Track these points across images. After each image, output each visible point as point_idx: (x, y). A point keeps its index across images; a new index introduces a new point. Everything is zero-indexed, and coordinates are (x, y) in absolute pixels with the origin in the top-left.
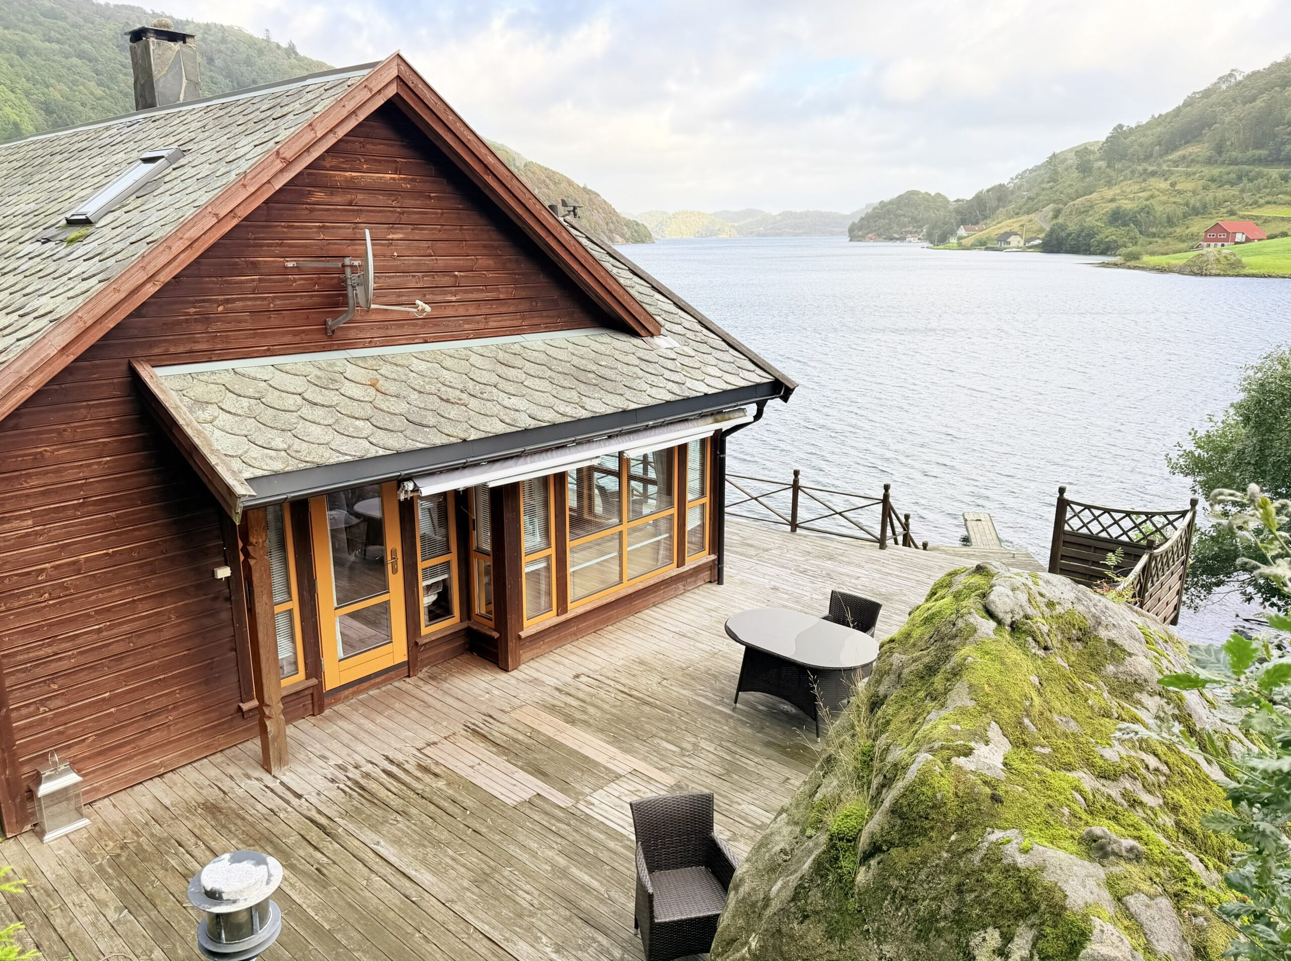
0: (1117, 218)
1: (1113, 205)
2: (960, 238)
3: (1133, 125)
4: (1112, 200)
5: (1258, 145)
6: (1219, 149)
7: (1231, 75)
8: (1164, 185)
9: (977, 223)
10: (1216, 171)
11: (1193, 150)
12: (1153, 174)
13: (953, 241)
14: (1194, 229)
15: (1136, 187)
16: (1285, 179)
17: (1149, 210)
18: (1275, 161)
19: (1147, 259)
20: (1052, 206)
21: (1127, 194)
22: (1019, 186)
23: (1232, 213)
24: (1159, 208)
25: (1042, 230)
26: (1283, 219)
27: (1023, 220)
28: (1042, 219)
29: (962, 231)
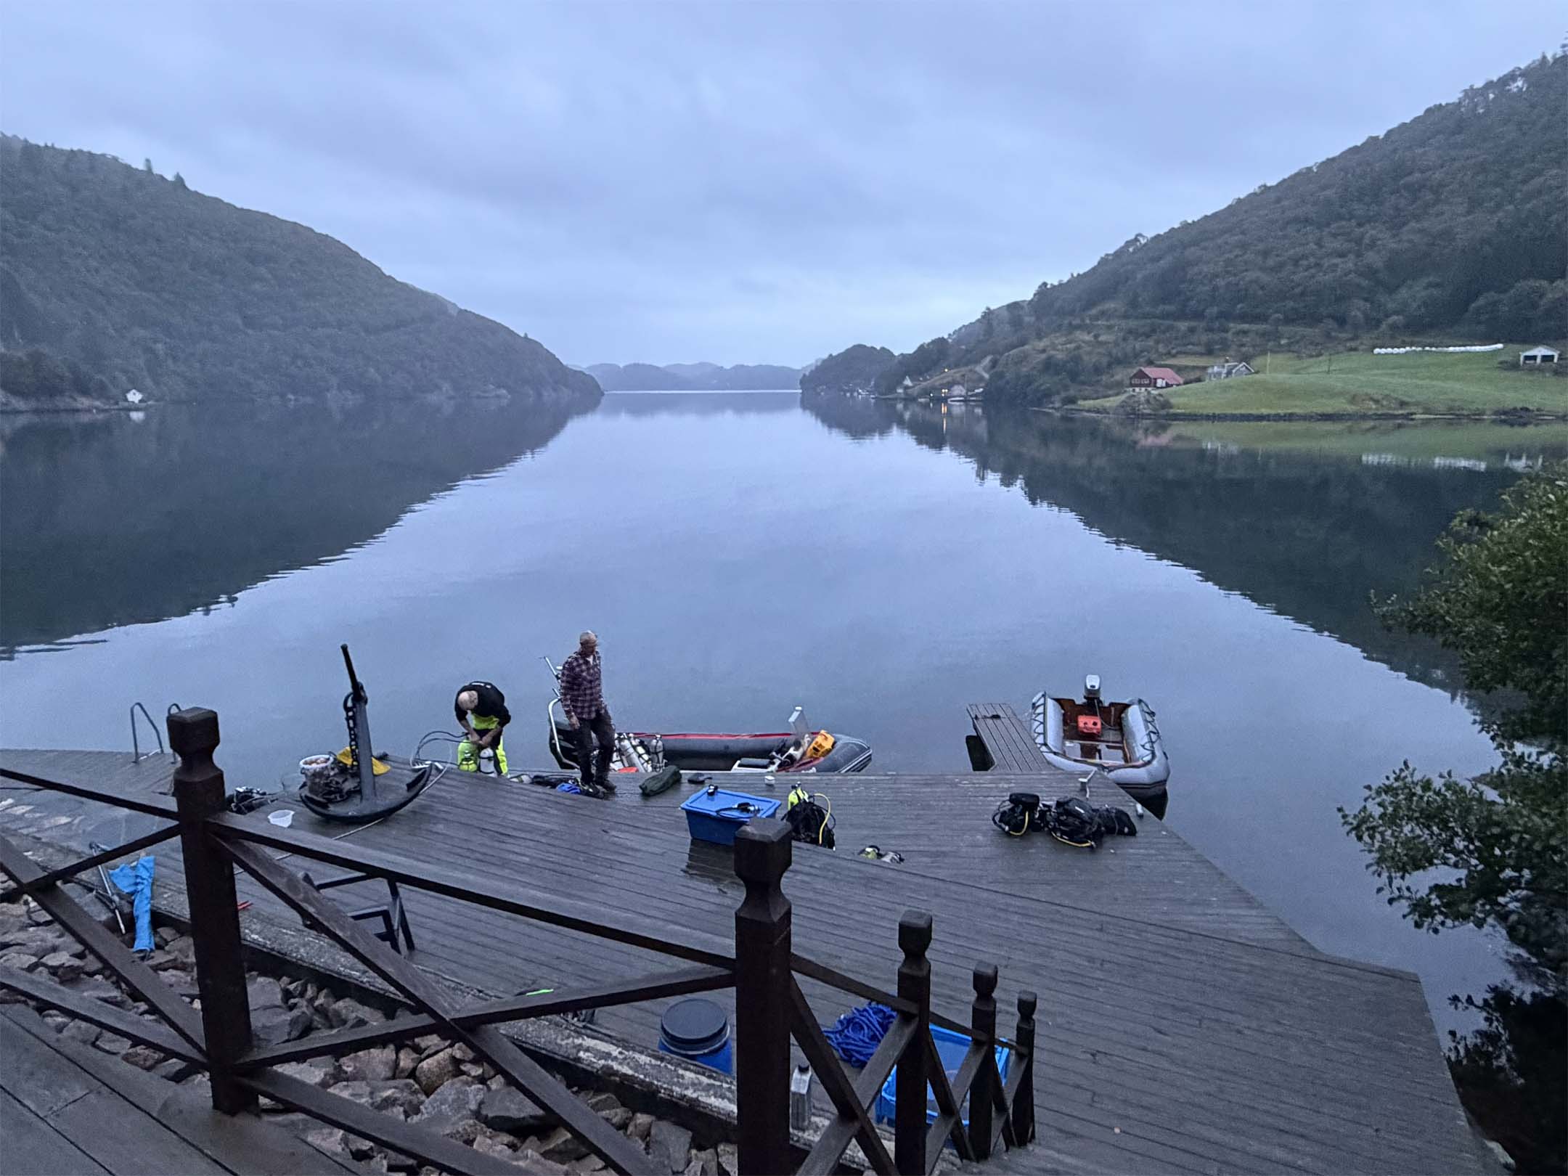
0: (1049, 366)
1: (1044, 356)
3: (1056, 283)
4: (1044, 351)
5: (1167, 302)
6: (1133, 305)
7: (1136, 240)
8: (1088, 338)
9: (921, 374)
10: (1132, 323)
11: (1109, 305)
12: (1078, 327)
13: (900, 391)
14: (1118, 378)
15: (1064, 339)
16: (1192, 330)
17: (1076, 359)
18: (1181, 316)
19: (1080, 402)
20: (988, 358)
21: (1057, 346)
22: (958, 341)
23: (1150, 363)
24: (1086, 358)
25: (981, 379)
26: (1194, 368)
27: (964, 370)
28: (983, 370)
29: (908, 382)
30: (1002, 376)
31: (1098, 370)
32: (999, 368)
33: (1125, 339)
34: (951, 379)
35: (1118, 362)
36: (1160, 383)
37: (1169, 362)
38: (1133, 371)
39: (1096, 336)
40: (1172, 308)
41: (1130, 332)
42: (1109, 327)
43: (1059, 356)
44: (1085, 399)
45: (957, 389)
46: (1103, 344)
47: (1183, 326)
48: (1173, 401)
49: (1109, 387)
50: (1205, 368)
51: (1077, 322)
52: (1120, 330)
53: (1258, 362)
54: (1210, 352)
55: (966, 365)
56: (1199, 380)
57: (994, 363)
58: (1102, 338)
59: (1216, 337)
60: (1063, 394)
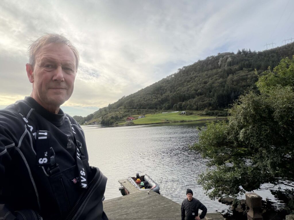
0: (112, 118)
1: (111, 116)
2: (86, 123)
3: (112, 104)
4: (111, 115)
5: (130, 106)
6: (125, 107)
7: (124, 97)
8: (118, 113)
9: (88, 121)
10: (125, 110)
11: (121, 107)
12: (116, 111)
13: (84, 124)
14: (124, 119)
15: (114, 113)
16: (135, 111)
17: (117, 116)
18: (133, 108)
19: (119, 124)
20: (101, 117)
21: (113, 114)
22: (95, 114)
23: (129, 116)
24: (118, 116)
25: (100, 121)
26: (136, 117)
27: (97, 119)
28: (100, 119)
29: (86, 122)
30: (104, 120)
31: (121, 118)
32: (103, 119)
33: (124, 113)
34: (94, 121)
35: (124, 116)
36: (131, 120)
37: (132, 116)
38: (127, 118)
39: (120, 112)
40: (131, 107)
41: (125, 111)
42: (122, 111)
43: (114, 116)
44: (119, 123)
45: (96, 123)
46: (121, 114)
47: (133, 110)
48: (134, 122)
49: (123, 121)
50: (138, 117)
51: (116, 110)
52: (123, 111)
53: (146, 115)
54: (138, 114)
55: (97, 118)
56: (137, 119)
57: (102, 118)
58: (120, 113)
59: (139, 111)
60: (115, 123)
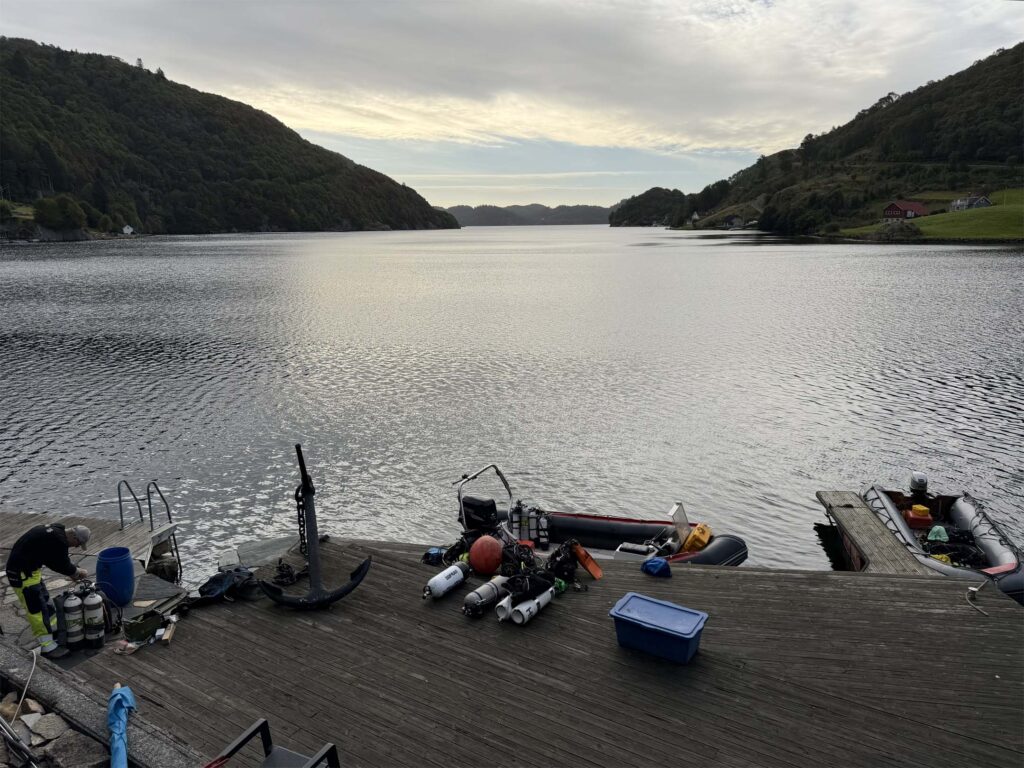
0: (814, 201)
1: (809, 194)
2: (695, 221)
3: (820, 134)
4: (809, 190)
5: (915, 148)
6: (886, 150)
7: (889, 97)
8: (846, 178)
11: (866, 151)
13: (689, 223)
16: (937, 171)
17: (838, 196)
18: (928, 158)
19: (843, 231)
20: (764, 195)
21: (820, 185)
22: (736, 183)
23: (900, 197)
24: (845, 195)
25: (757, 213)
26: (938, 201)
27: (742, 206)
28: (757, 205)
29: (696, 216)
30: (773, 210)
31: (856, 204)
32: (771, 205)
33: (879, 179)
34: (731, 213)
35: (873, 197)
36: (909, 214)
37: (917, 197)
38: (886, 205)
39: (854, 177)
40: (920, 152)
41: (883, 173)
42: (865, 170)
43: (821, 193)
44: (846, 227)
45: (736, 221)
46: (859, 183)
47: (929, 166)
48: (922, 228)
49: (865, 217)
50: (949, 202)
51: (837, 165)
52: (874, 172)
53: (993, 197)
54: (953, 189)
55: (745, 201)
56: (943, 211)
57: (768, 200)
58: (858, 179)
59: (959, 175)
60: (827, 225)
